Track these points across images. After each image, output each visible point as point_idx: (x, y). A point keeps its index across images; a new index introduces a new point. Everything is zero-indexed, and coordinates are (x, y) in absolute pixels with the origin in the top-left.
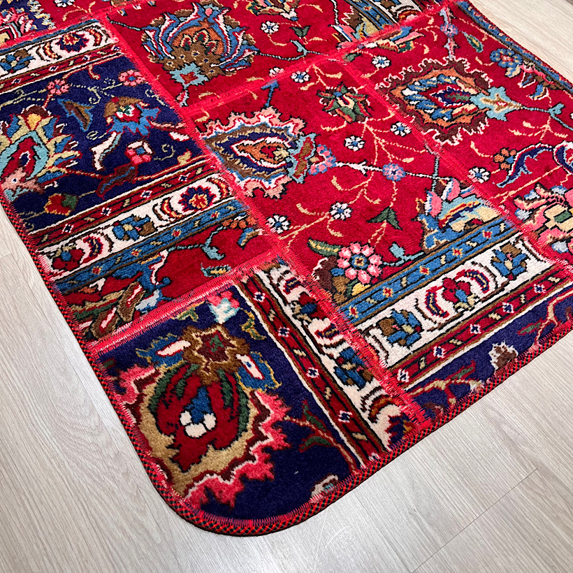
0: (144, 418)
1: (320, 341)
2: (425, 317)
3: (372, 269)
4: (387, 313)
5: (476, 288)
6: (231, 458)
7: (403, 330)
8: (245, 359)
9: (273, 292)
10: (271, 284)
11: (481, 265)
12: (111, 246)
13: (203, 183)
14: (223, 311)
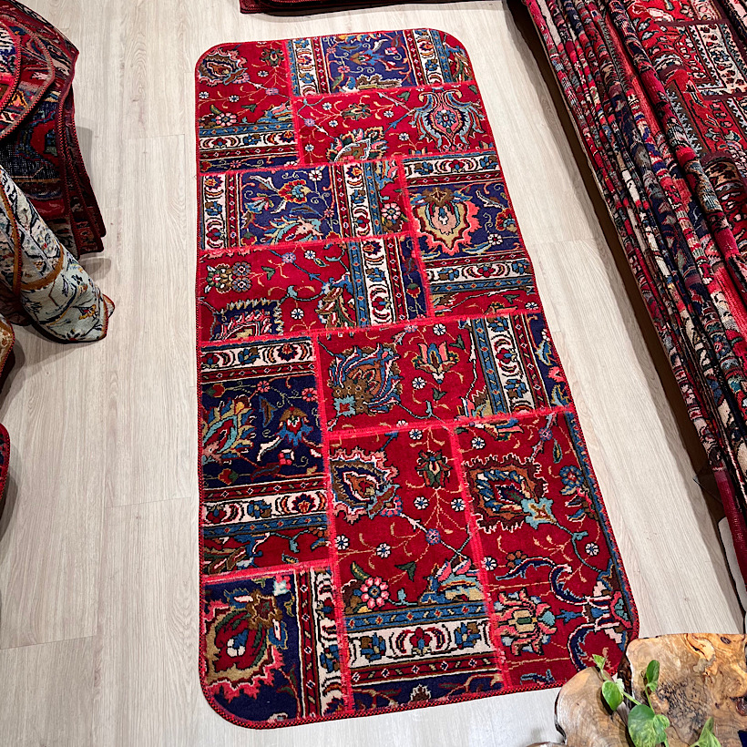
0: (210, 632)
1: (323, 633)
2: (391, 647)
3: (379, 600)
4: (370, 634)
5: (433, 643)
6: (242, 677)
7: (373, 649)
8: (277, 624)
9: (313, 589)
10: (315, 583)
11: (447, 629)
12: (242, 517)
13: (312, 494)
14: (280, 588)
